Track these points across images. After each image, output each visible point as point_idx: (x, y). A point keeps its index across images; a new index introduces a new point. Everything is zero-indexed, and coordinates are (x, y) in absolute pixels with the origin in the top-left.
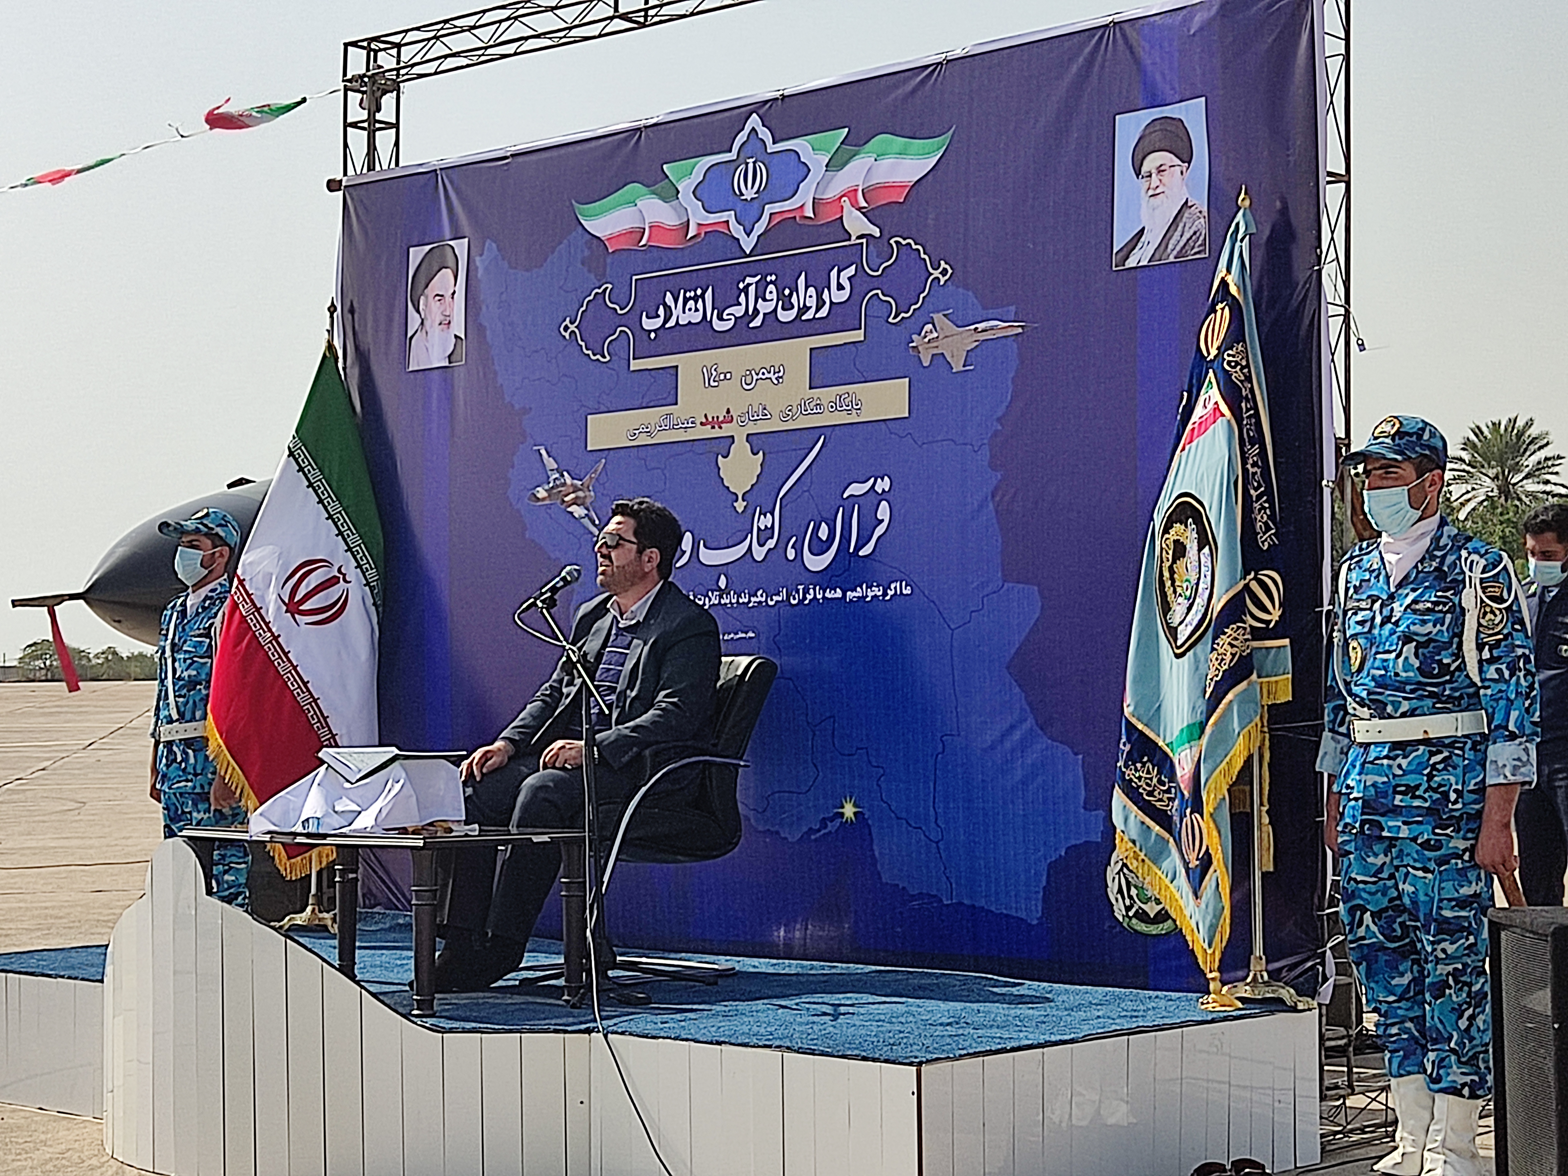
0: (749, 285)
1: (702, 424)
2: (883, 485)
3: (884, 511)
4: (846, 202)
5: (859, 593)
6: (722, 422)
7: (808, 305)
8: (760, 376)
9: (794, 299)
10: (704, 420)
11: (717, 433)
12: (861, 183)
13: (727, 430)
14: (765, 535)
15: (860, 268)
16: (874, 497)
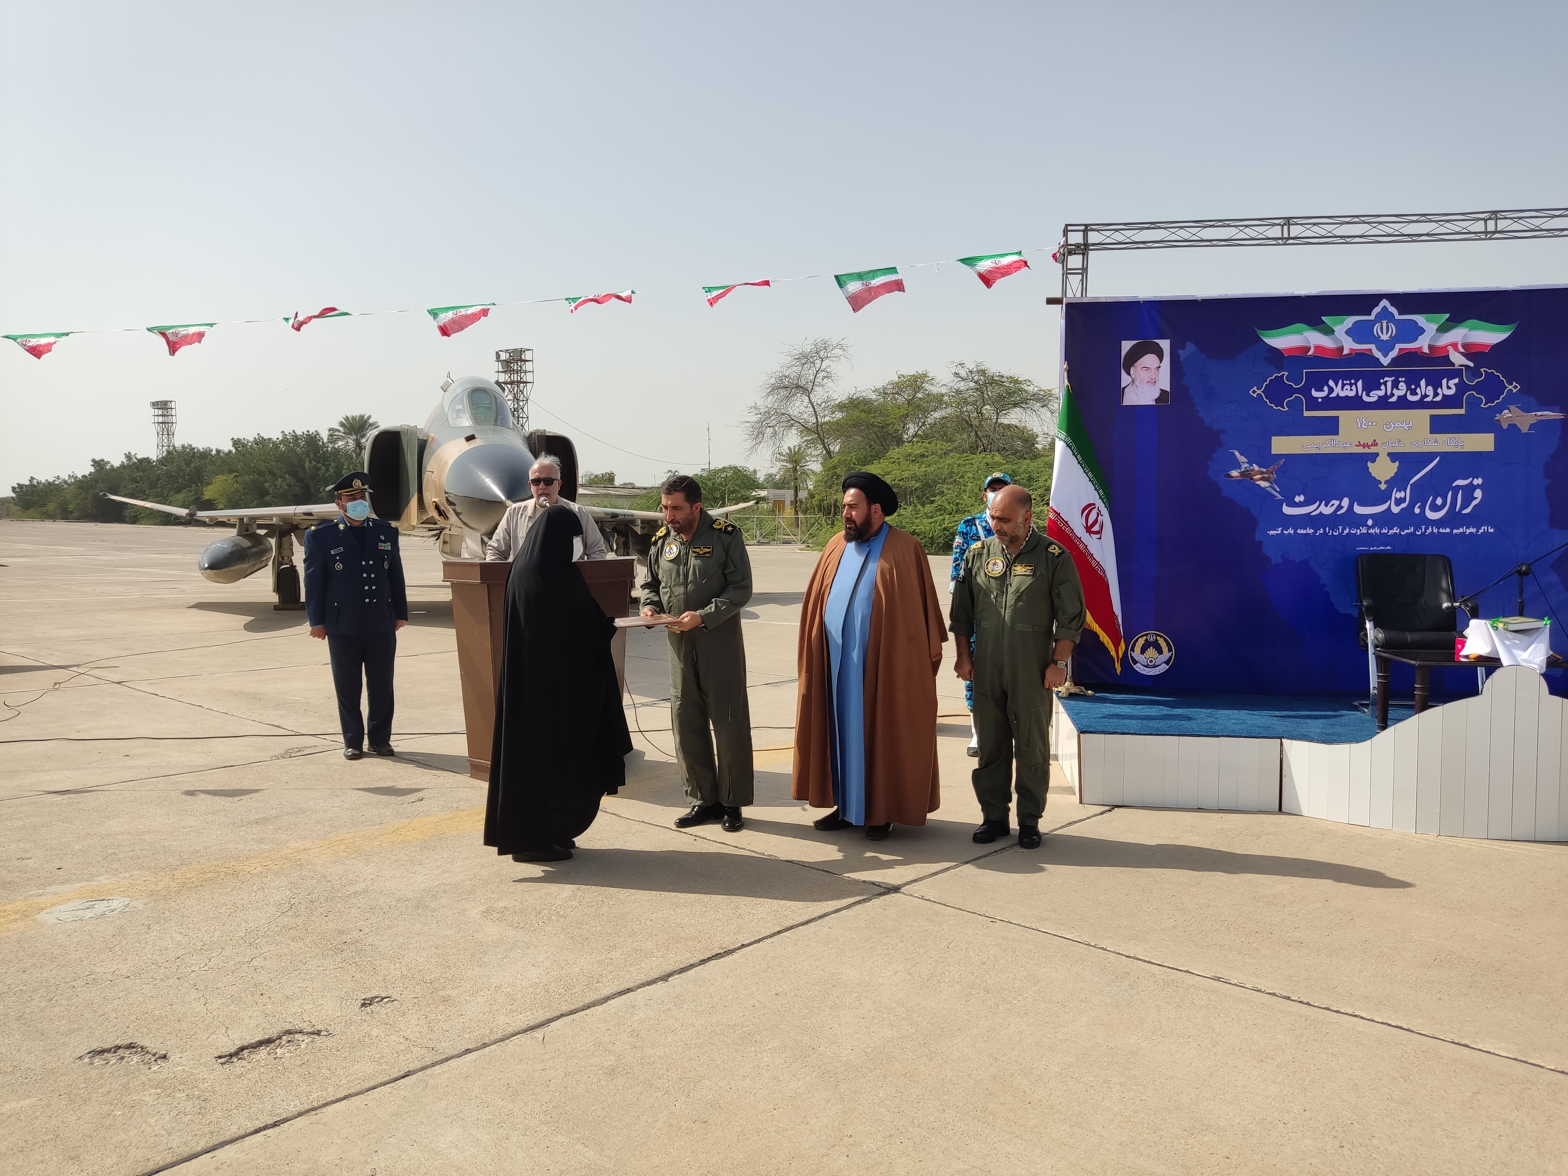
0: (1387, 381)
1: (1356, 446)
2: (1478, 481)
3: (1478, 494)
4: (1450, 349)
5: (1461, 530)
6: (1370, 446)
7: (1427, 394)
8: (1396, 425)
9: (1418, 391)
10: (1358, 444)
11: (1366, 450)
12: (1460, 341)
13: (1373, 450)
14: (1399, 502)
15: (1461, 380)
16: (1471, 488)
